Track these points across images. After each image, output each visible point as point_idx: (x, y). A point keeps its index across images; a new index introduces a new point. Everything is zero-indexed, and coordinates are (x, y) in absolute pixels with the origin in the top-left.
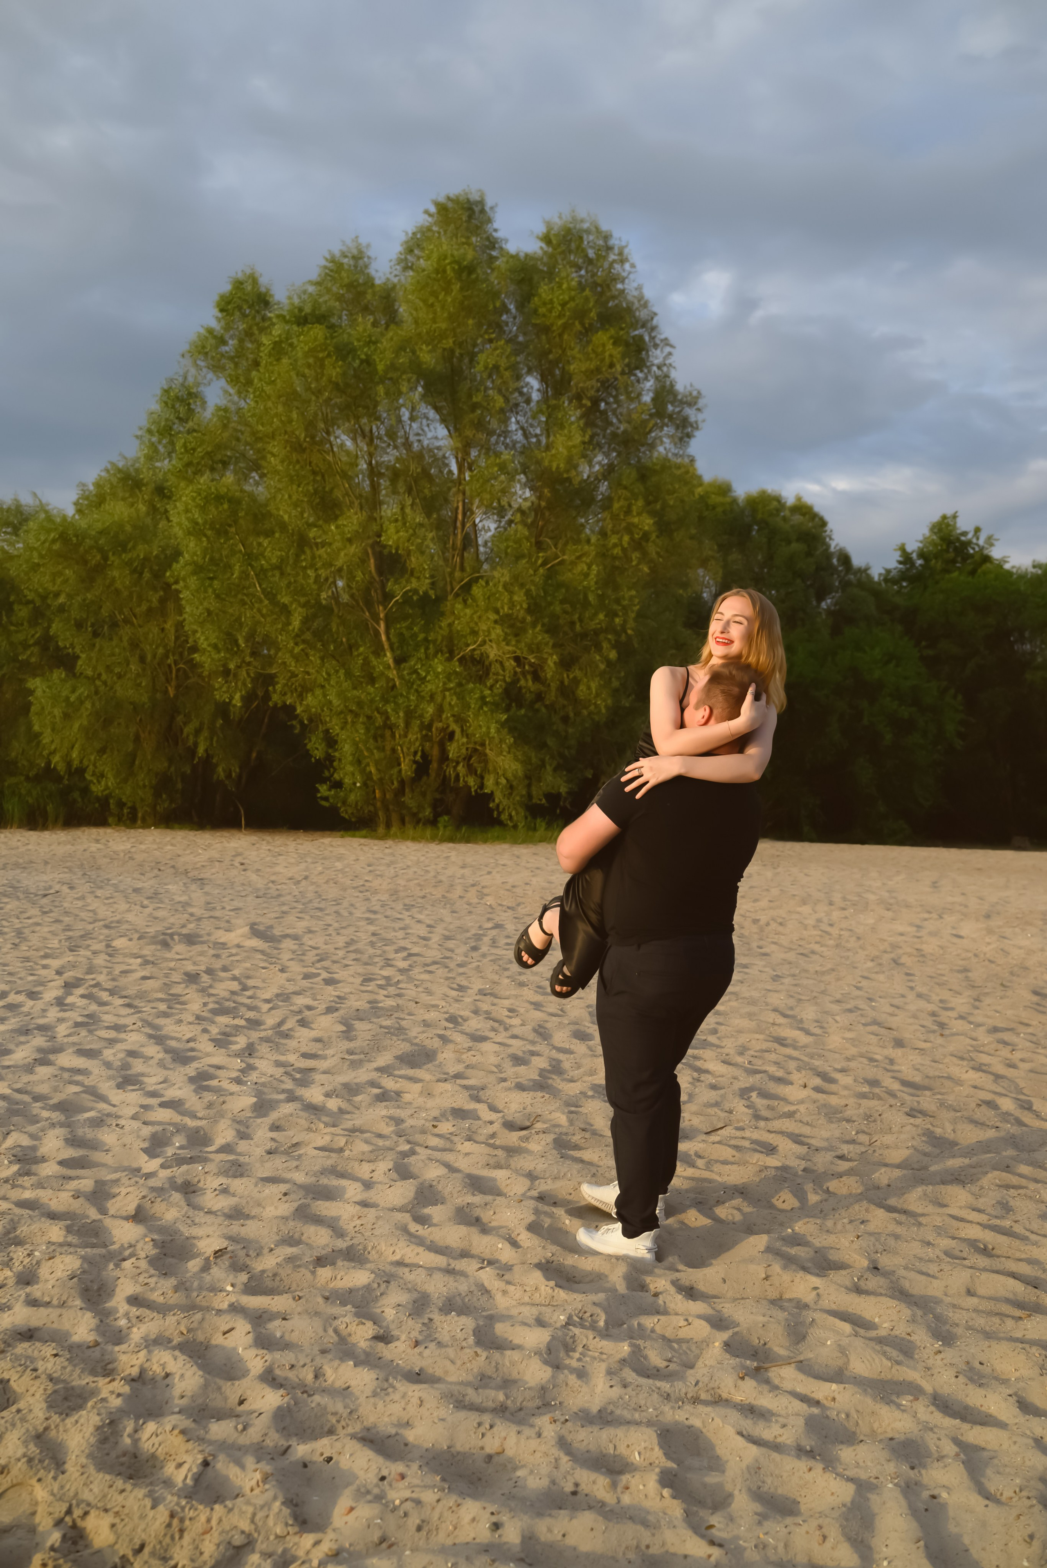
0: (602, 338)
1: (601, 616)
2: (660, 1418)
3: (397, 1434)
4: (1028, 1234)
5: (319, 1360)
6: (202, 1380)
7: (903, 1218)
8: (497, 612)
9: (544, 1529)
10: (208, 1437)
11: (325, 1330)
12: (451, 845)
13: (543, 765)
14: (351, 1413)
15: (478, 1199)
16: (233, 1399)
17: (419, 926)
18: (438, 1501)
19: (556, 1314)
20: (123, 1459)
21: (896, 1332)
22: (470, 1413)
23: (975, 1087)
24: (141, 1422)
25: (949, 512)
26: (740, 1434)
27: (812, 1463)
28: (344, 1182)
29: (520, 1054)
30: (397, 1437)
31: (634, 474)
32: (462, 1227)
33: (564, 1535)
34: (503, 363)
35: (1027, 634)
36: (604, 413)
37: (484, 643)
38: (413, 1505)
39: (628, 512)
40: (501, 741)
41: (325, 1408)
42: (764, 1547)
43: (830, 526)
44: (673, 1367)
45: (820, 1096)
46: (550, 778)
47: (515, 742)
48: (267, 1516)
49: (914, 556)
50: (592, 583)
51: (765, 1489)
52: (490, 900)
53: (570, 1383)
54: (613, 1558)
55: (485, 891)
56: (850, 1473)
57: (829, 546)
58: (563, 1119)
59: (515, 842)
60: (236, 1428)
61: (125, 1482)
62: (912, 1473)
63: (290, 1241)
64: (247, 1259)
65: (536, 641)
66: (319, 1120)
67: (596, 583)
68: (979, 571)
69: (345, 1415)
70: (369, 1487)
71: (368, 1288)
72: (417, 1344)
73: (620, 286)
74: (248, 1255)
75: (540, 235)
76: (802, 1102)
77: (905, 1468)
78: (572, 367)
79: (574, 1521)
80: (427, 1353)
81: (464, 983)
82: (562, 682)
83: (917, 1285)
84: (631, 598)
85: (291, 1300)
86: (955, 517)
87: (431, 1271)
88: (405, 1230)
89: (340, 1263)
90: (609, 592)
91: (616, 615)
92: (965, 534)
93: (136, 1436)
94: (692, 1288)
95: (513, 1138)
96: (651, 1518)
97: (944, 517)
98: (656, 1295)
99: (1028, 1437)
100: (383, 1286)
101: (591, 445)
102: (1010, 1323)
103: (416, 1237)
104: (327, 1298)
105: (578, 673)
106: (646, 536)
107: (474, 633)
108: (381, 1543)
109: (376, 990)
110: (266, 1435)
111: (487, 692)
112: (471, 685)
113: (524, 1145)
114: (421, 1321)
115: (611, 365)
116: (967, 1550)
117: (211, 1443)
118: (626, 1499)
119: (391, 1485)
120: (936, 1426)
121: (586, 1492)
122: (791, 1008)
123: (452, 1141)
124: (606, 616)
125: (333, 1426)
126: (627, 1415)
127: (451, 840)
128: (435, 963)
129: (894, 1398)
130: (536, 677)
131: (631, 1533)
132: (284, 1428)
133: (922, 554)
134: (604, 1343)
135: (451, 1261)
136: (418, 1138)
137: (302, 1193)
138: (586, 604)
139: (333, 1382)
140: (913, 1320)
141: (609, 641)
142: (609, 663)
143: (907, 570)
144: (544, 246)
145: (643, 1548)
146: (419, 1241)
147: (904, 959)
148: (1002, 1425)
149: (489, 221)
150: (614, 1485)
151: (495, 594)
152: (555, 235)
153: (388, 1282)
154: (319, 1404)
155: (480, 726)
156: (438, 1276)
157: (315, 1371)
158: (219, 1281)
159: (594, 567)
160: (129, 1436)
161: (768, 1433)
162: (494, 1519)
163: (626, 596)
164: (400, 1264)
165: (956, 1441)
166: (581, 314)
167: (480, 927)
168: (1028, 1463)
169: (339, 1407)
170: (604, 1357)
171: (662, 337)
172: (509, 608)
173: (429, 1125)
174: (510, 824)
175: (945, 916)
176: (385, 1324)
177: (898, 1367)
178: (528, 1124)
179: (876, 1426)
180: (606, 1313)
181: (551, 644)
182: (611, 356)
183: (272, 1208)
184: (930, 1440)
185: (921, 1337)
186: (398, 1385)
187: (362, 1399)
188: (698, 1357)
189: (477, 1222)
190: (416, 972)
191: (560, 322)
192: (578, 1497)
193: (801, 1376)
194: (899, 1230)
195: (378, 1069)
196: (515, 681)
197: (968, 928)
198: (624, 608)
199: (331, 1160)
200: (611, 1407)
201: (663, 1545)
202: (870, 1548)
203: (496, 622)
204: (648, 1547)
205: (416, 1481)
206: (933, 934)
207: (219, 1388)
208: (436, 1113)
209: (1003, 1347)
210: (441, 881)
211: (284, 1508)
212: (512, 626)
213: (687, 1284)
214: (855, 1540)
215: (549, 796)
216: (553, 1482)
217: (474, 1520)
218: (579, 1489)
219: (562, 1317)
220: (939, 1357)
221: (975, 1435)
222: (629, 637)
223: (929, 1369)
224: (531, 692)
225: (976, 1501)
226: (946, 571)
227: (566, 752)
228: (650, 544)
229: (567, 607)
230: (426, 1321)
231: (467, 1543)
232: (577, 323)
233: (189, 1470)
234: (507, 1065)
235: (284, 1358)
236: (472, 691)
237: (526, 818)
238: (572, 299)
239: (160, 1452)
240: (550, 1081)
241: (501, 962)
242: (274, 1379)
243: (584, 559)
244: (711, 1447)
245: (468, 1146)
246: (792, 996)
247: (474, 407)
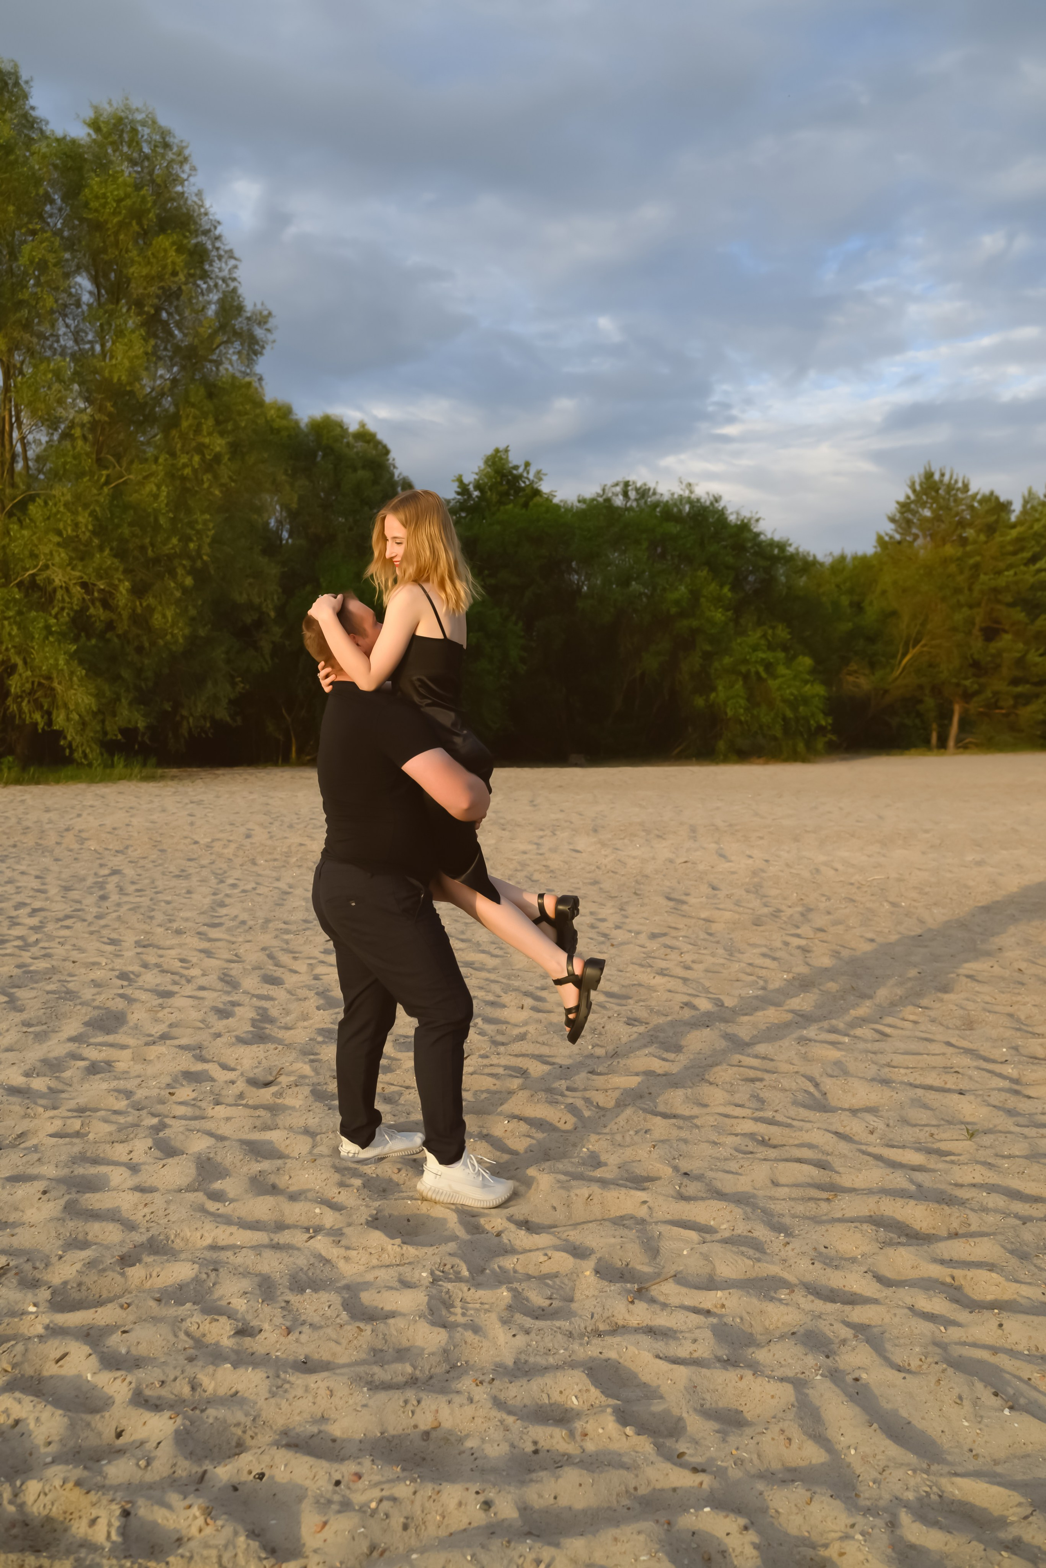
0: (163, 242)
1: (175, 541)
2: (573, 1357)
3: (320, 1432)
4: (789, 1121)
5: (190, 1370)
6: (66, 1420)
7: (680, 1122)
8: (59, 533)
9: (535, 1497)
10: (107, 1482)
11: (176, 1336)
12: (19, 788)
13: (118, 699)
14: (254, 1420)
15: (266, 1165)
16: (108, 1433)
17: (25, 878)
18: (415, 1493)
19: (417, 1272)
20: (15, 1531)
21: (738, 1231)
22: (391, 1393)
23: (670, 991)
24: (18, 1483)
25: (502, 447)
26: (658, 1357)
27: (739, 1372)
28: (103, 1169)
29: (221, 1006)
30: (321, 1435)
31: (202, 391)
32: (267, 1197)
33: (555, 1498)
34: (51, 259)
35: (574, 564)
36: (165, 324)
37: (46, 567)
38: (391, 1503)
39: (198, 430)
40: (72, 673)
41: (225, 1421)
42: (742, 1461)
43: (392, 456)
44: (556, 1304)
45: (540, 1016)
46: (126, 712)
47: (86, 675)
48: (236, 1555)
49: (471, 487)
50: (163, 506)
51: (707, 1406)
52: (93, 845)
53: (469, 1341)
54: (609, 1508)
55: (84, 835)
56: (778, 1373)
57: (392, 475)
58: (307, 1069)
59: (92, 780)
60: (138, 1465)
61: (37, 1557)
62: (829, 1362)
63: (78, 1243)
64: (35, 1272)
65: (104, 567)
66: (36, 1103)
67: (167, 505)
68: (531, 504)
69: (249, 1424)
70: (328, 1496)
71: (196, 1279)
72: (289, 1331)
73: (179, 189)
74: (35, 1268)
75: (88, 120)
76: (526, 1023)
77: (822, 1358)
78: (131, 270)
79: (560, 1481)
80: (304, 1338)
81: (114, 936)
82: (134, 610)
83: (728, 1184)
84: (205, 523)
85: (119, 1310)
86: (506, 451)
87: (257, 1249)
88: (203, 1210)
89: (149, 1259)
90: (182, 515)
91: (191, 540)
92: (516, 467)
93: (19, 1501)
94: (527, 1222)
95: (266, 1095)
96: (625, 1459)
97: (497, 451)
98: (499, 1235)
99: (903, 1307)
100: (213, 1275)
101: (154, 357)
102: (824, 1206)
103: (219, 1216)
104: (159, 1300)
105: (152, 601)
106: (217, 458)
107: (34, 556)
108: (371, 1552)
109: (17, 951)
110: (175, 1465)
111: (53, 621)
112: (33, 614)
113: (279, 1101)
114: (278, 1305)
115: (175, 274)
116: (909, 1423)
117: (116, 1488)
118: (590, 1446)
119: (349, 1488)
120: (821, 1313)
121: (546, 1448)
122: (463, 932)
123: (200, 1108)
124: (180, 540)
125: (239, 1439)
126: (541, 1361)
127: (18, 782)
128: (68, 917)
129: (772, 1294)
130: (106, 605)
131: (616, 1479)
132: (191, 1453)
133: (478, 487)
134: (481, 1293)
135: (272, 1236)
136: (160, 1108)
137: (63, 1188)
138: (157, 527)
139: (215, 1390)
140: (747, 1218)
141: (184, 567)
142: (185, 590)
143: (465, 501)
144: (92, 132)
145: (632, 1491)
146: (227, 1220)
147: (536, 876)
148: (876, 1301)
149: (26, 97)
150: (572, 1434)
151: (56, 514)
152: (107, 123)
153: (216, 1270)
154: (216, 1418)
155: (46, 658)
156: (268, 1254)
157: (189, 1382)
158: (16, 1303)
159: (163, 488)
160: (11, 1502)
161: (683, 1350)
162: (481, 1498)
163: (200, 520)
164: (214, 1247)
165: (848, 1324)
166: (138, 215)
167: (96, 874)
168: (916, 1332)
169: (240, 1416)
170: (487, 1306)
171: (227, 248)
172: (73, 530)
173: (165, 1093)
174: (86, 762)
175: (558, 833)
176: (239, 1316)
177: (759, 1264)
178: (271, 1078)
179: (767, 1323)
180: (465, 1262)
181: (121, 569)
182: (173, 263)
183: (34, 1210)
184: (823, 1326)
185: (761, 1232)
186: (292, 1379)
187: (261, 1402)
188: (573, 1289)
189: (274, 1190)
190: (50, 927)
191: (115, 220)
192: (541, 1454)
193: (684, 1290)
194: (683, 1134)
195: (71, 1039)
196: (84, 609)
197: (582, 842)
198: (198, 532)
199: (77, 1146)
200: (523, 1357)
201: (649, 1483)
202: (829, 1441)
203: (59, 544)
204: (636, 1489)
205: (376, 1478)
206: (554, 850)
207: (88, 1424)
208: (168, 1080)
209: (838, 1229)
210: (28, 828)
211: (251, 1542)
212: (75, 550)
213: (522, 1218)
214: (815, 1436)
215: (124, 731)
216: (513, 1446)
217: (460, 1504)
218: (539, 1446)
219: (424, 1274)
220: (789, 1248)
221: (859, 1314)
222: (204, 563)
223: (785, 1261)
224: (101, 621)
225: (893, 1375)
226: (500, 503)
227: (143, 685)
228: (222, 467)
229: (137, 530)
230: (283, 1304)
231: (465, 1530)
232: (134, 223)
233: (110, 1525)
234: (213, 1019)
235: (148, 1376)
236: (35, 619)
237: (102, 755)
238: (127, 196)
239: (55, 1512)
240: (267, 1031)
241: (142, 910)
242: (146, 1401)
243: (153, 479)
244: (635, 1376)
245: (221, 1111)
246: (456, 921)
247: (20, 304)
